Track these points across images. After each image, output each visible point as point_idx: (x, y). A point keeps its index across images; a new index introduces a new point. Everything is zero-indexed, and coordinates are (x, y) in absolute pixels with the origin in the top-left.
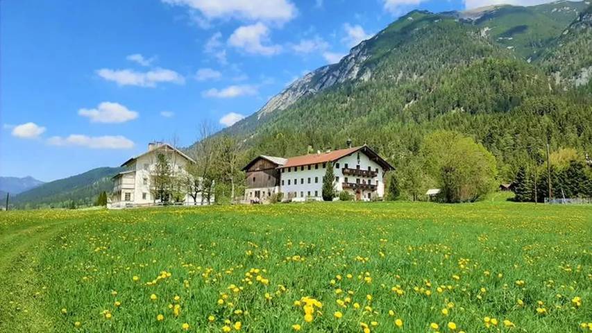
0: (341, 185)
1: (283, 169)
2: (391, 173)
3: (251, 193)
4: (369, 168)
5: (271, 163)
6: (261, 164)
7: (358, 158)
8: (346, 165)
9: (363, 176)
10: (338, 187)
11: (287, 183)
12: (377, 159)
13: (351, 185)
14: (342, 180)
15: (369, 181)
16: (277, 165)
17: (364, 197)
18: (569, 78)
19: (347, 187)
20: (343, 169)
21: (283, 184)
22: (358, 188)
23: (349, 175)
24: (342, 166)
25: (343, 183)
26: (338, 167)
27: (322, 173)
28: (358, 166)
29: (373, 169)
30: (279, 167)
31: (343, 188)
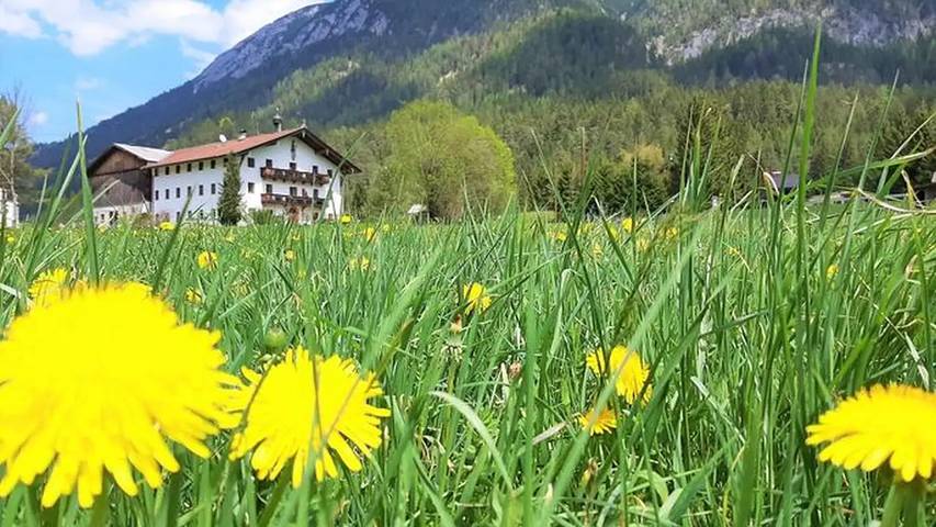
0: (260, 198)
1: (157, 168)
2: (353, 178)
3: (103, 216)
4: (315, 168)
5: (135, 157)
6: (118, 160)
7: (293, 150)
8: (269, 162)
9: (304, 183)
10: (251, 200)
11: (164, 196)
12: (327, 151)
13: (279, 198)
14: (260, 188)
15: (316, 192)
16: (145, 162)
17: (304, 217)
18: (676, 47)
19: (270, 202)
20: (263, 169)
21: (157, 198)
22: (295, 204)
23: (274, 179)
24: (260, 163)
25: (262, 195)
26: (251, 163)
27: (218, 176)
28: (293, 165)
29: (323, 170)
30: (149, 165)
31: (263, 202)
